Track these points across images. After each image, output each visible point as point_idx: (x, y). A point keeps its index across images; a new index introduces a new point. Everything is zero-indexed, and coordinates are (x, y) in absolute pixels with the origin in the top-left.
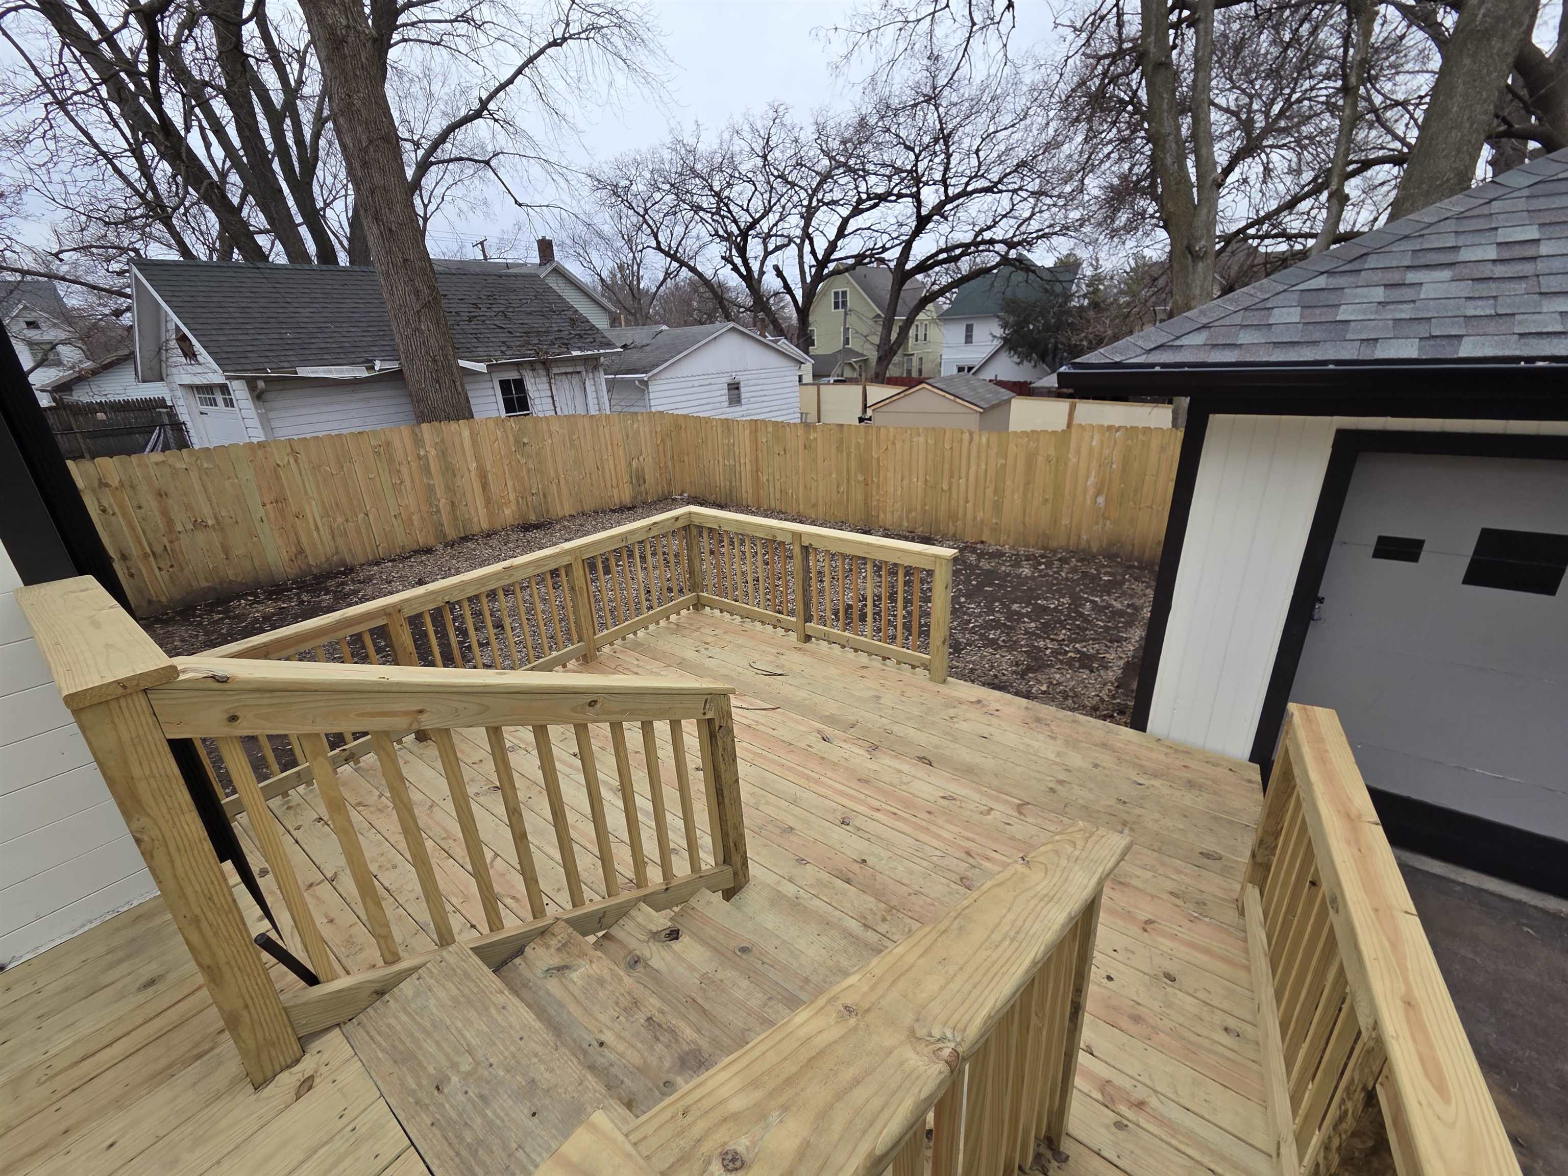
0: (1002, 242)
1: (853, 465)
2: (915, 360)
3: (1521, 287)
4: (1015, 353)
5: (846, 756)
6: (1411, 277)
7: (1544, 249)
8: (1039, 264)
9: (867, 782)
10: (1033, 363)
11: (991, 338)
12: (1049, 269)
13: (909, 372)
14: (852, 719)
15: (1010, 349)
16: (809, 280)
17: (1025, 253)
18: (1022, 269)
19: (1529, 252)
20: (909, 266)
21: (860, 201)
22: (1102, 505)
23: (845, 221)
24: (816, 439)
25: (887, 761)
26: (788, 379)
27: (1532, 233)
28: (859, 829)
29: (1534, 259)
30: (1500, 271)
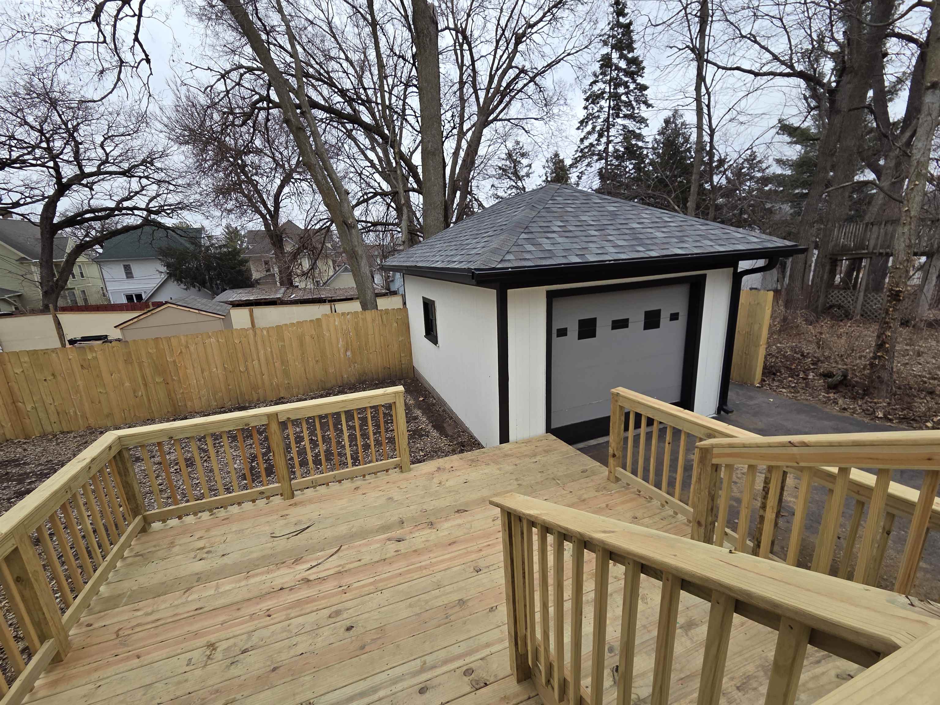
0: (142, 210)
1: (148, 372)
2: (79, 292)
5: (423, 539)
9: (454, 543)
10: (197, 289)
11: (156, 273)
14: (395, 518)
20: (56, 220)
22: (350, 356)
24: (95, 358)
25: (447, 525)
28: (488, 567)
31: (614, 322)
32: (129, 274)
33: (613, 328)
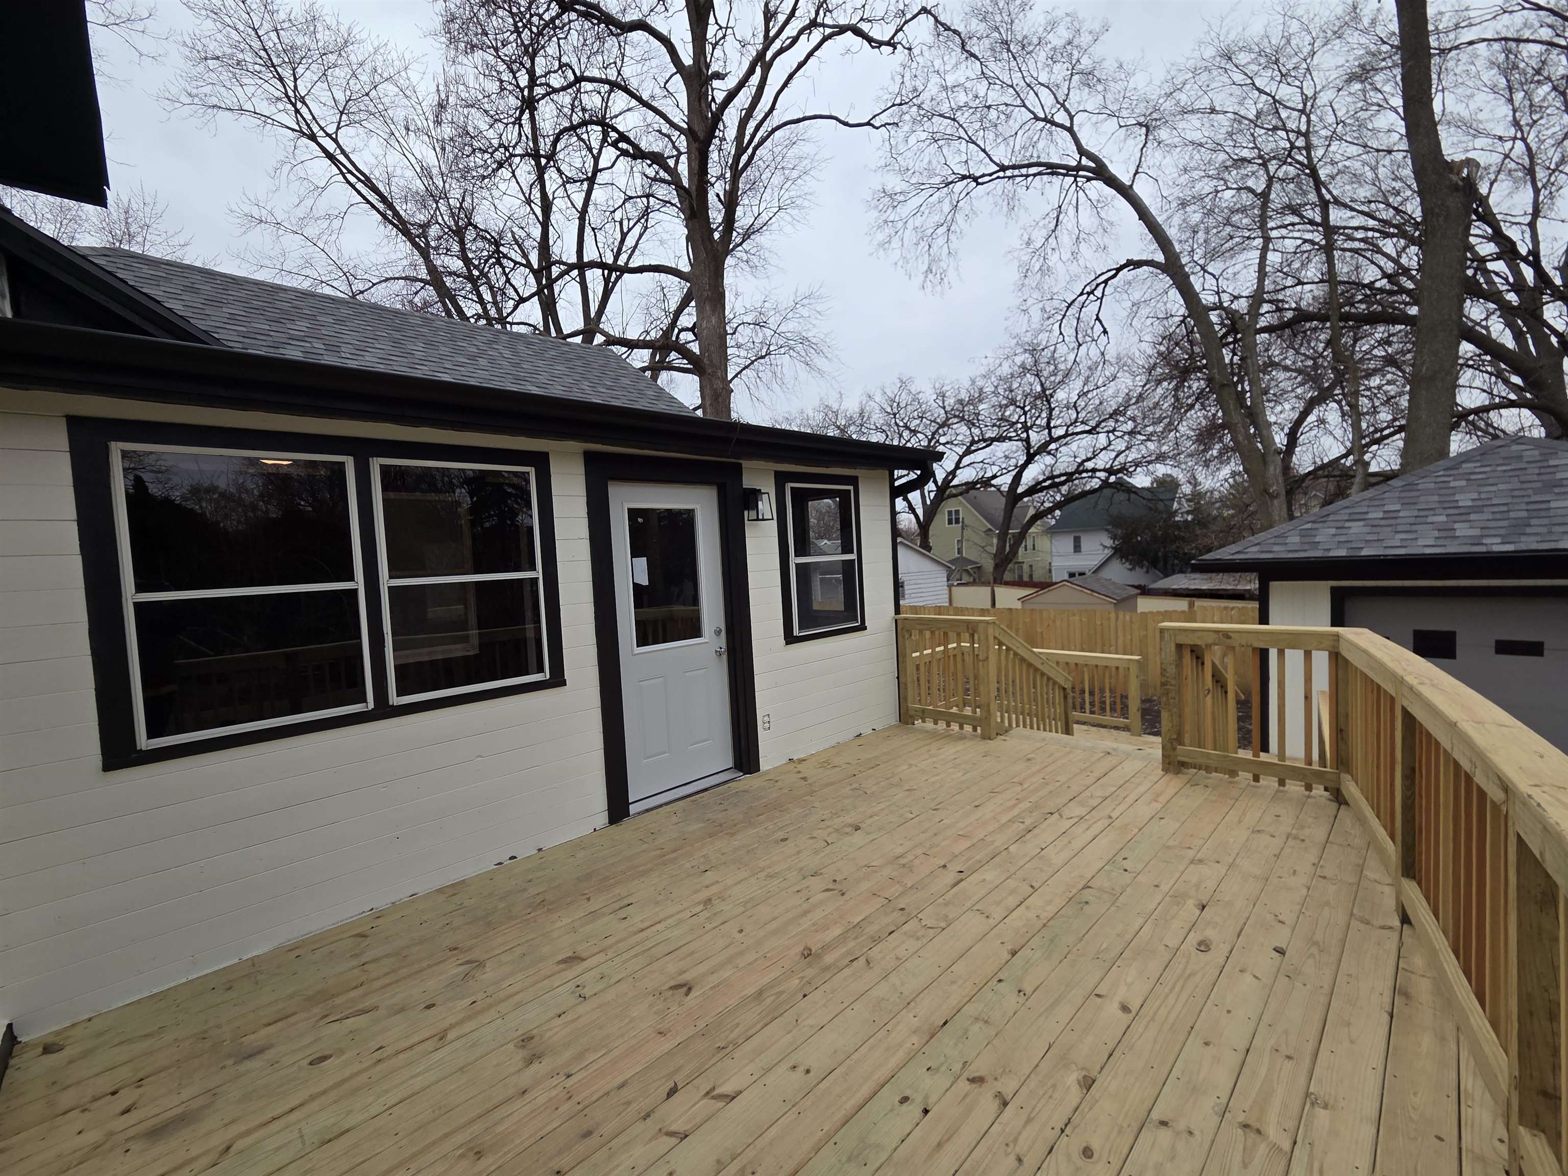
0: (1104, 470)
2: (1025, 566)
3: (1389, 529)
4: (1127, 560)
6: (1347, 524)
7: (1401, 514)
8: (1139, 486)
10: (1145, 569)
11: (1101, 547)
12: (1148, 489)
13: (1021, 577)
15: (1122, 557)
16: (928, 502)
17: (1125, 477)
18: (1123, 491)
19: (1395, 515)
20: (1020, 490)
21: (973, 442)
23: (961, 458)
26: (939, 580)
27: (1398, 507)
29: (1396, 518)
30: (1383, 522)
31: (1498, 643)
32: (1077, 548)
33: (1498, 651)
